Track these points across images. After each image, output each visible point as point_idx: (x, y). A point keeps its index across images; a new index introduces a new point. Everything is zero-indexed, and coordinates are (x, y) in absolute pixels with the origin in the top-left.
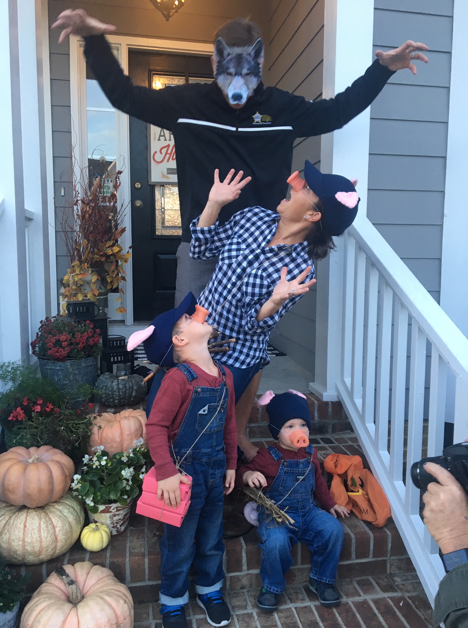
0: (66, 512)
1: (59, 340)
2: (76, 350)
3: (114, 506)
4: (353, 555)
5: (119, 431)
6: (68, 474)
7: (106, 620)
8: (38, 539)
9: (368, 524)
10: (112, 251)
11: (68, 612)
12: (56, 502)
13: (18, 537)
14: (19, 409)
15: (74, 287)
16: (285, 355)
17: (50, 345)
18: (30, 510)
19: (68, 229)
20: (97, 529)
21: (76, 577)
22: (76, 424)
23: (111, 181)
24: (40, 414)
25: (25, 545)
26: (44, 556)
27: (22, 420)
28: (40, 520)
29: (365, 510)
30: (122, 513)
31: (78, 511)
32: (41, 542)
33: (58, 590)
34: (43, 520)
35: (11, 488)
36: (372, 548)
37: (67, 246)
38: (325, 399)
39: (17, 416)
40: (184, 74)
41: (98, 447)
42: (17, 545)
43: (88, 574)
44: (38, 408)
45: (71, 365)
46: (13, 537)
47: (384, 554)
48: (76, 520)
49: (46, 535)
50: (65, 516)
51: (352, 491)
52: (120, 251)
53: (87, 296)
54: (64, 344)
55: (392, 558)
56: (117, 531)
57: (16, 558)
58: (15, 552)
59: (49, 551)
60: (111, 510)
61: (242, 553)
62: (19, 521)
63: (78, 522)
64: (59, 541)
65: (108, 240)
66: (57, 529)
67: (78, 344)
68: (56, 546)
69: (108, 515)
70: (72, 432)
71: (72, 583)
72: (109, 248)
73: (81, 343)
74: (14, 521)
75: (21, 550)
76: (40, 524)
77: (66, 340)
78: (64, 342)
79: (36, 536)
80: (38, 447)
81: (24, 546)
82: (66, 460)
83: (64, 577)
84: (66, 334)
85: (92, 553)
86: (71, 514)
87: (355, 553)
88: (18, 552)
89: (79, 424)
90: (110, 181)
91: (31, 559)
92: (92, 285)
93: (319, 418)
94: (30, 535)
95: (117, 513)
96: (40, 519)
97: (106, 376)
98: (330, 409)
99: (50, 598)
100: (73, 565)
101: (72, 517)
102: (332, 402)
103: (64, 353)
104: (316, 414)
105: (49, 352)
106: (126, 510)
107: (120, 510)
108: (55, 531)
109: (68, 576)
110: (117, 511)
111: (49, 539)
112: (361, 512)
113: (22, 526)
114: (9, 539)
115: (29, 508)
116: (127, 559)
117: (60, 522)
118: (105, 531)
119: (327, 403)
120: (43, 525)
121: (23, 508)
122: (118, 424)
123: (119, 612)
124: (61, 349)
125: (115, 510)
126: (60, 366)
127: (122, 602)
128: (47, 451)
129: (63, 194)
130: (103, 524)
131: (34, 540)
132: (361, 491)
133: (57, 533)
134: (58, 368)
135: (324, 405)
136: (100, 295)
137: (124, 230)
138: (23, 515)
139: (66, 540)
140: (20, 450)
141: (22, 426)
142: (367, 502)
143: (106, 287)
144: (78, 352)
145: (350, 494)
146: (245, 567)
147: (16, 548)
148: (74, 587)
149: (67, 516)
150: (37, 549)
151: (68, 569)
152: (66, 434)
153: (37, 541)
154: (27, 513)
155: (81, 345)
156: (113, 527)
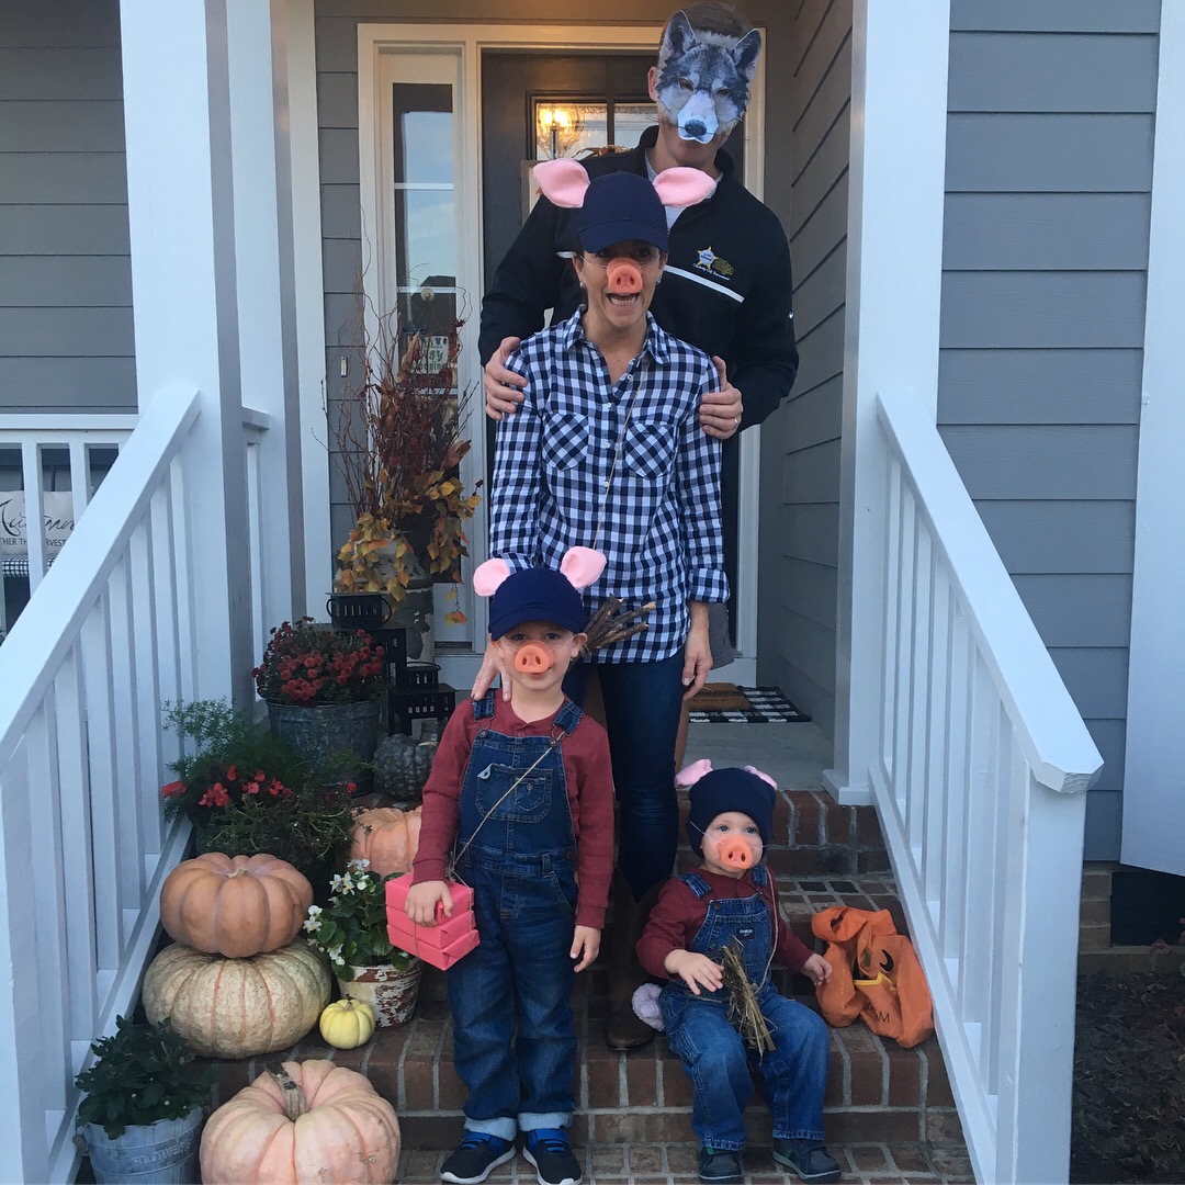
0: (292, 970)
1: (301, 666)
2: (334, 686)
3: (383, 969)
4: (847, 1097)
5: (404, 839)
6: (297, 902)
7: (342, 1143)
8: (239, 1010)
9: (888, 1041)
10: (439, 492)
11: (278, 1125)
12: (274, 952)
13: (204, 1004)
14: (218, 786)
15: (359, 569)
16: (808, 719)
17: (286, 674)
18: (228, 962)
19: (351, 447)
20: (350, 1008)
21: (302, 1081)
22: (323, 819)
23: (445, 342)
24: (257, 797)
25: (217, 1020)
26: (251, 1043)
27: (223, 807)
28: (244, 980)
29: (884, 1015)
30: (400, 987)
31: (317, 973)
32: (244, 1017)
33: (268, 1098)
34: (250, 979)
35: (193, 917)
36: (886, 1086)
37: (348, 482)
38: (842, 801)
39: (215, 798)
40: (602, 98)
41: (358, 862)
42: (202, 1019)
43: (323, 1078)
44: (255, 788)
45: (326, 715)
46: (196, 1004)
47: (913, 1100)
48: (311, 986)
49: (253, 1005)
50: (291, 978)
51: (866, 978)
52: (456, 493)
53: (386, 589)
54: (312, 672)
55: (930, 1110)
56: (391, 1020)
57: (199, 1042)
58: (199, 1031)
59: (259, 1034)
60: (377, 977)
61: (618, 1073)
62: (207, 977)
63: (315, 992)
64: (278, 1020)
65: (432, 470)
66: (274, 998)
67: (339, 673)
68: (271, 1028)
69: (372, 986)
70: (315, 834)
71: (292, 1085)
72: (433, 485)
73: (343, 672)
74: (199, 977)
75: (209, 1027)
76: (243, 985)
77: (316, 665)
78: (313, 668)
79: (236, 1003)
80: (250, 855)
81: (214, 1020)
82: (297, 880)
83: (279, 1076)
84: (315, 653)
85: (339, 1050)
86: (302, 975)
87: (850, 1092)
88: (205, 1032)
89: (328, 819)
90: (442, 341)
91: (227, 1046)
92: (397, 565)
93: (829, 841)
94: (224, 1002)
95: (389, 984)
96: (245, 977)
97: (393, 740)
98: (854, 822)
99: (250, 1105)
100: (300, 1063)
101: (302, 980)
102: (858, 807)
103: (310, 689)
104: (823, 832)
105: (284, 687)
106: (407, 980)
107: (396, 979)
108: (270, 1000)
109: (286, 1075)
110: (390, 979)
111: (258, 1012)
112: (876, 1019)
113: (213, 987)
114: (189, 1008)
115: (227, 958)
116: (401, 1065)
117: (280, 986)
118: (364, 1013)
119: (846, 809)
120: (249, 988)
121: (217, 957)
122: (403, 825)
123: (367, 1136)
124: (305, 682)
125: (385, 978)
126: (305, 716)
127: (374, 1120)
128: (265, 862)
129: (343, 373)
130: (361, 1002)
131: (232, 1013)
132: (881, 977)
133: (274, 1004)
134: (301, 720)
135: (840, 814)
136: (412, 585)
137: (466, 447)
138: (215, 969)
139: (290, 1020)
140: (218, 859)
141: (222, 818)
142: (890, 1000)
143: (427, 570)
144: (338, 689)
145: (860, 983)
146: (624, 1100)
147: (201, 1024)
148: (295, 1091)
149: (294, 976)
150: (237, 1029)
151: (290, 1067)
152: (302, 835)
153: (237, 1014)
154: (223, 966)
155: (343, 675)
156: (383, 1011)
